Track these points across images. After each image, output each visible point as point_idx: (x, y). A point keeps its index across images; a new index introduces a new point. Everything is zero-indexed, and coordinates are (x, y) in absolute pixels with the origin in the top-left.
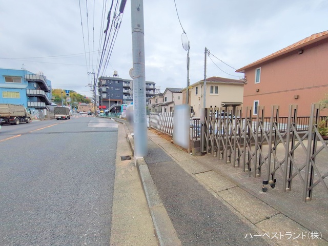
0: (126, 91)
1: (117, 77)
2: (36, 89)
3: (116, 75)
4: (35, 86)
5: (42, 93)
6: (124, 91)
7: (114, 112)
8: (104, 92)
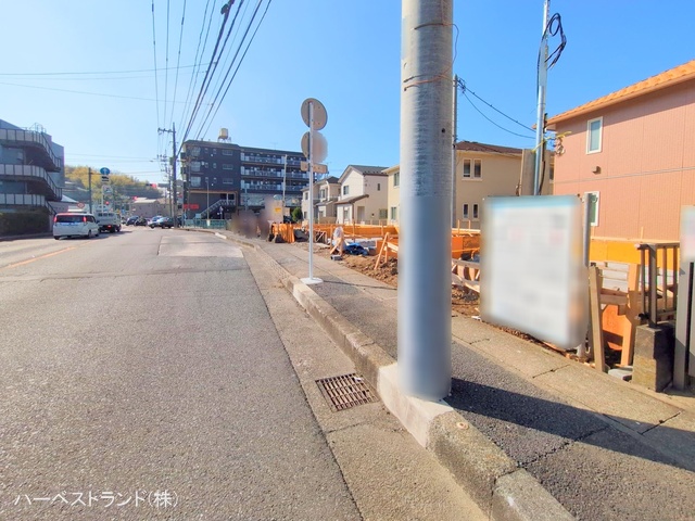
0: (248, 171)
1: (227, 142)
2: (23, 164)
3: (225, 138)
4: (20, 156)
5: (39, 172)
6: (243, 173)
7: (219, 217)
8: (195, 174)
